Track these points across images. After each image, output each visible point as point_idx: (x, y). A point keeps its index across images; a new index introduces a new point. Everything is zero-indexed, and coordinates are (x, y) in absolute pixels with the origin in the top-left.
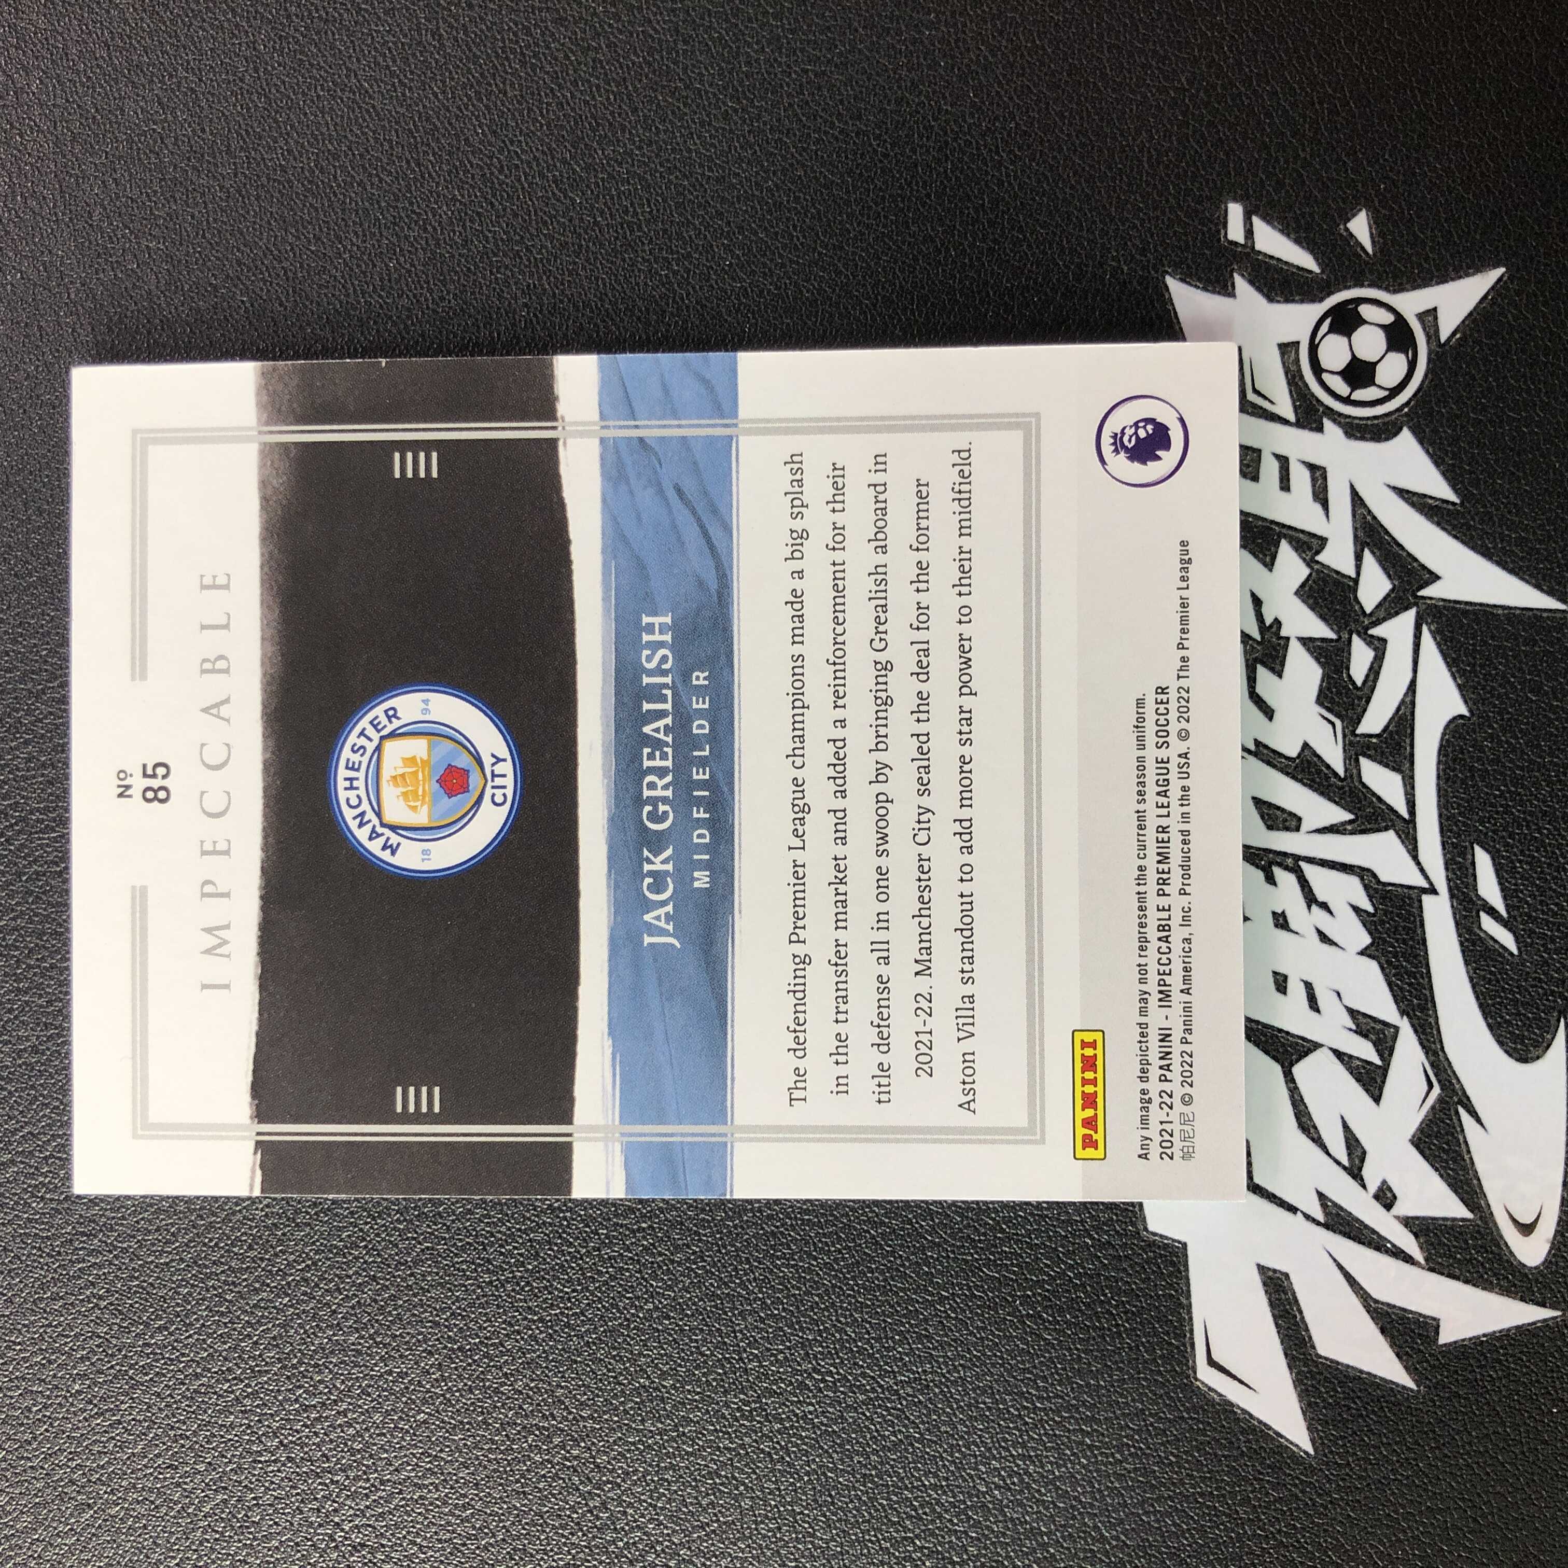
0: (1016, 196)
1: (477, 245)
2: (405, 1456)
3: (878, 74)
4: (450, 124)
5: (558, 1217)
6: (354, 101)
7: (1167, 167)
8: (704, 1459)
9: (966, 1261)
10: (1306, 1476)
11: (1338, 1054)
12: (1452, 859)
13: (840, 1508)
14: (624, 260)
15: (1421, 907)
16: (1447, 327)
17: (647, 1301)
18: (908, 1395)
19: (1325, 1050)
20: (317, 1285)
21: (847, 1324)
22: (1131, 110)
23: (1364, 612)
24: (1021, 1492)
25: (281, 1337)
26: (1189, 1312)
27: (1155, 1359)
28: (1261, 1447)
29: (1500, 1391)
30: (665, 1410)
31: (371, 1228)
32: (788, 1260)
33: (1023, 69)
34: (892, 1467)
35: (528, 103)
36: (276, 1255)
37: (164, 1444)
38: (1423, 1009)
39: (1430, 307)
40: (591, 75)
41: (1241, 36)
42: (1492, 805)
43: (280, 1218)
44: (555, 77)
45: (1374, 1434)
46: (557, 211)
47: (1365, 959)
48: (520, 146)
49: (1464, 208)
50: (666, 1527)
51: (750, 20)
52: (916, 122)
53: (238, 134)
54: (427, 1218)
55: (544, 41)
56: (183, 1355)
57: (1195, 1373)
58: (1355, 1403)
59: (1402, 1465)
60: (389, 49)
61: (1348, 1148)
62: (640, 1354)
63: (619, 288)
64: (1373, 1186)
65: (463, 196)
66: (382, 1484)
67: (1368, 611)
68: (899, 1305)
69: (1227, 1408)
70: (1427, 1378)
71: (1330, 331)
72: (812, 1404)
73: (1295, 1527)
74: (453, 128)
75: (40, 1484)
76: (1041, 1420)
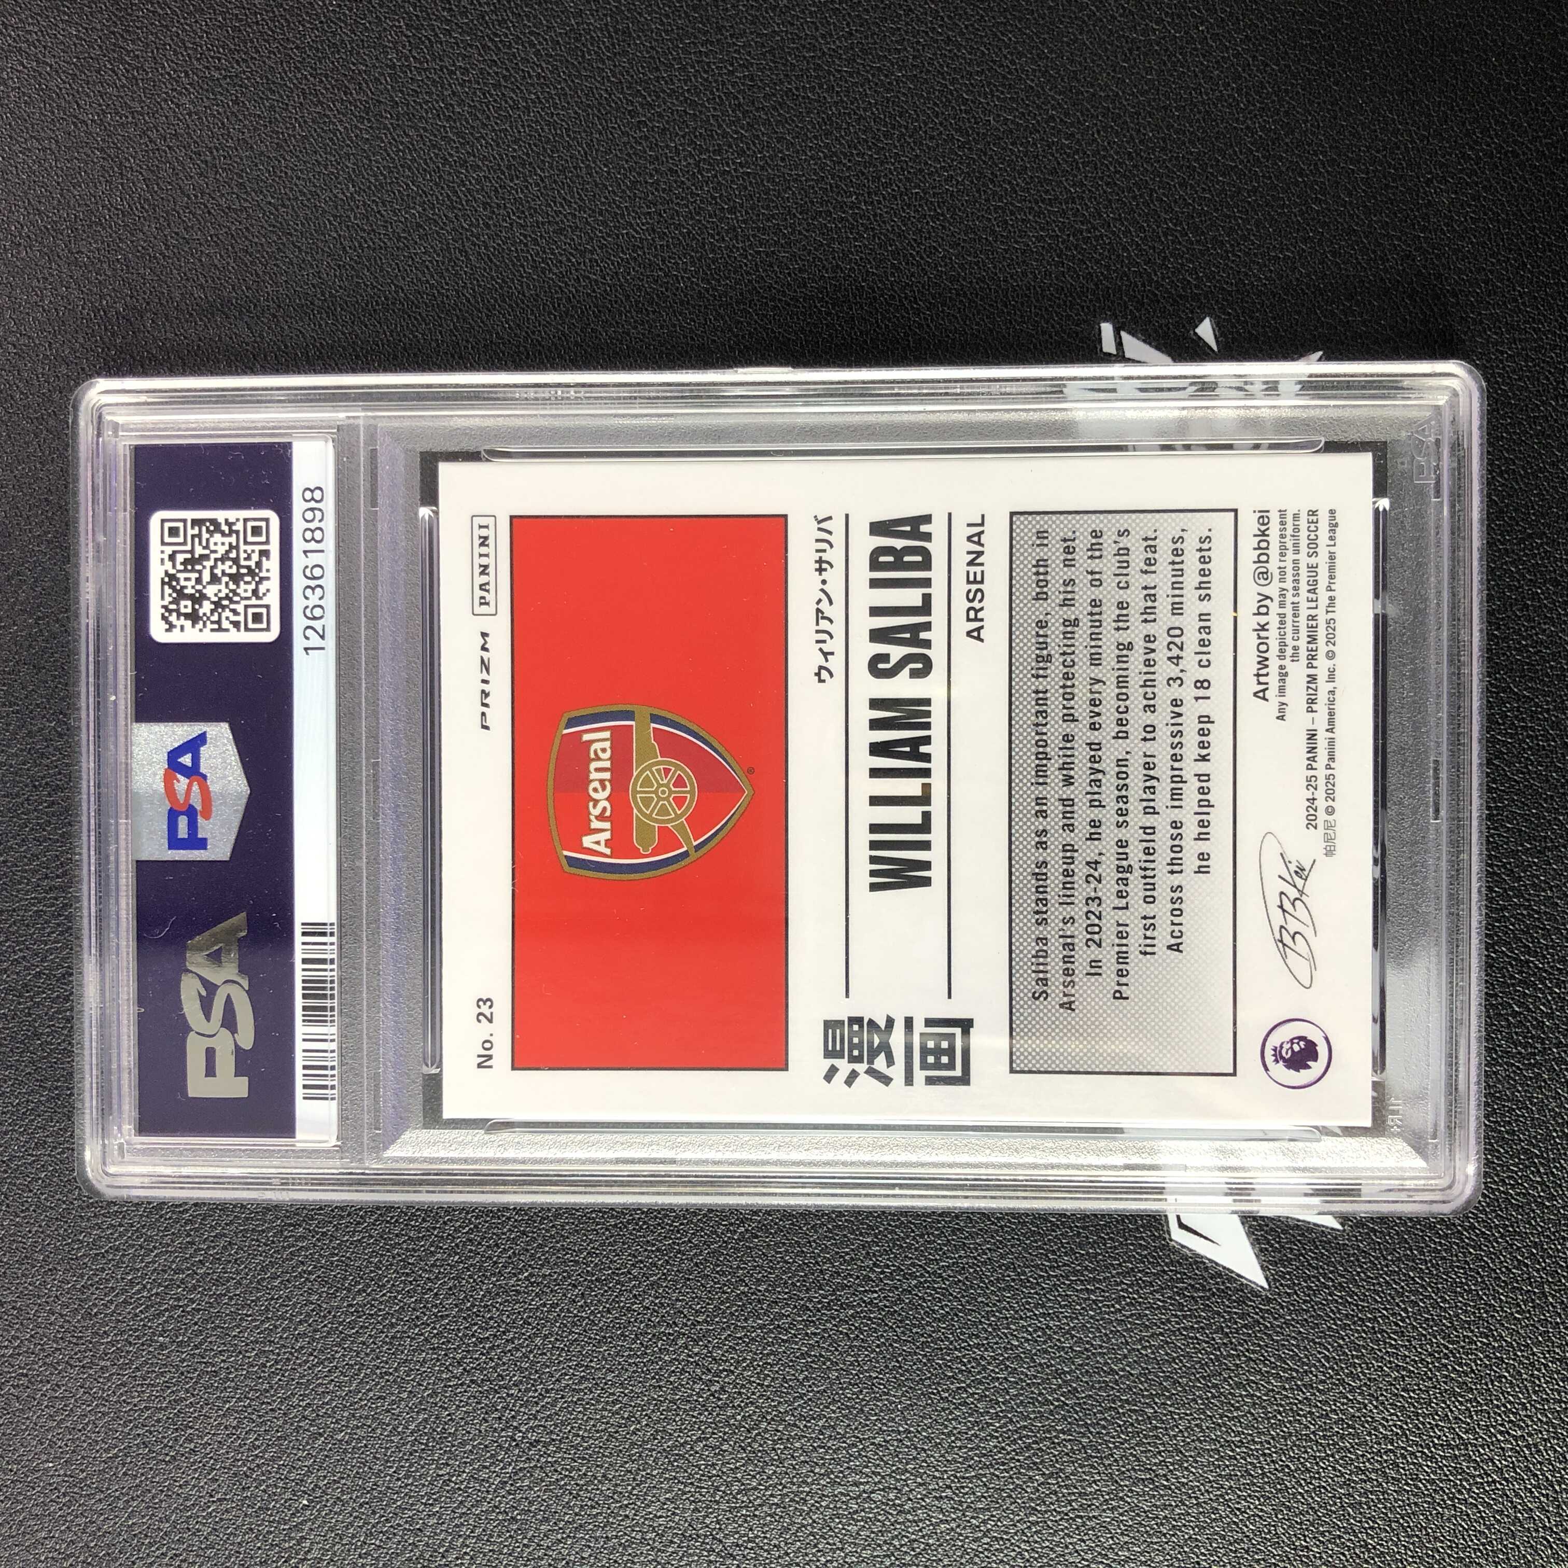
0: (934, 335)
2: (563, 1368)
3: (815, 249)
4: (482, 322)
7: (1050, 300)
8: (796, 1343)
10: (1264, 1305)
13: (907, 1370)
17: (739, 1226)
18: (949, 1276)
20: (480, 1243)
21: (896, 1226)
22: (1017, 257)
24: (1045, 1342)
25: (456, 1287)
27: (1138, 1229)
28: (1227, 1287)
30: (762, 1309)
33: (929, 233)
34: (943, 1334)
36: (445, 1223)
41: (1097, 189)
45: (1313, 1267)
49: (1285, 307)
50: (773, 1400)
52: (850, 284)
55: (549, 249)
56: (380, 1310)
57: (1170, 1235)
58: (1295, 1245)
59: (1336, 1288)
60: (427, 267)
66: (547, 1391)
69: (1197, 1261)
70: (1349, 1220)
72: (876, 1292)
73: (1259, 1345)
74: (485, 325)
75: (281, 1422)
76: (1055, 1285)
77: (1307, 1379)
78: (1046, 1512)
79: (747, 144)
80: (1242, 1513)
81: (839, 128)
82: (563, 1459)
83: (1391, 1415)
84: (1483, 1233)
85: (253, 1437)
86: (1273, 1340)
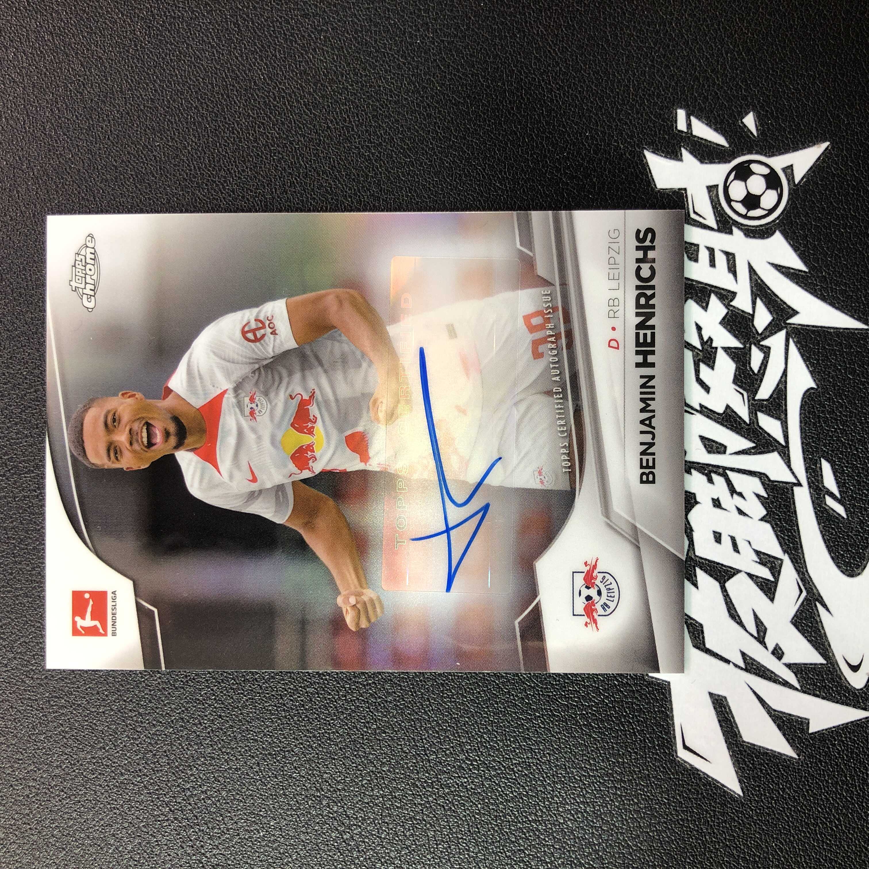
0: (561, 108)
1: (262, 141)
2: (240, 814)
3: (482, 42)
4: (246, 74)
5: (322, 679)
6: (191, 61)
7: (643, 90)
8: (407, 810)
9: (549, 696)
10: (739, 808)
11: (750, 576)
12: (809, 467)
13: (484, 835)
14: (345, 148)
15: (793, 493)
16: (798, 175)
17: (373, 724)
18: (518, 770)
19: (743, 573)
20: (188, 721)
22: (623, 60)
23: (757, 332)
24: (583, 822)
25: (169, 750)
26: (672, 719)
27: (654, 747)
28: (714, 793)
29: (843, 757)
30: (385, 784)
31: (218, 688)
32: (450, 698)
33: (563, 38)
34: (511, 811)
35: (288, 61)
36: (165, 705)
37: (105, 813)
38: (796, 549)
39: (789, 164)
40: (324, 46)
41: (682, 18)
42: (830, 436)
43: (167, 685)
44: (303, 47)
45: (776, 784)
46: (307, 121)
47: (763, 523)
48: (285, 85)
49: (806, 110)
50: (387, 849)
51: (411, 13)
52: (504, 68)
53: (127, 81)
54: (249, 681)
55: (297, 27)
56: (114, 763)
57: (676, 753)
58: (765, 767)
59: (791, 800)
60: (210, 33)
61: (757, 626)
62: (370, 753)
63: (343, 163)
64: (771, 647)
65: (254, 114)
66: (228, 830)
67: (760, 332)
68: (513, 721)
69: (694, 772)
70: (803, 752)
71: (735, 178)
72: (466, 778)
73: (734, 836)
74: (248, 76)
75: (35, 838)
76: (593, 782)
85: (15, 846)
86: (743, 833)
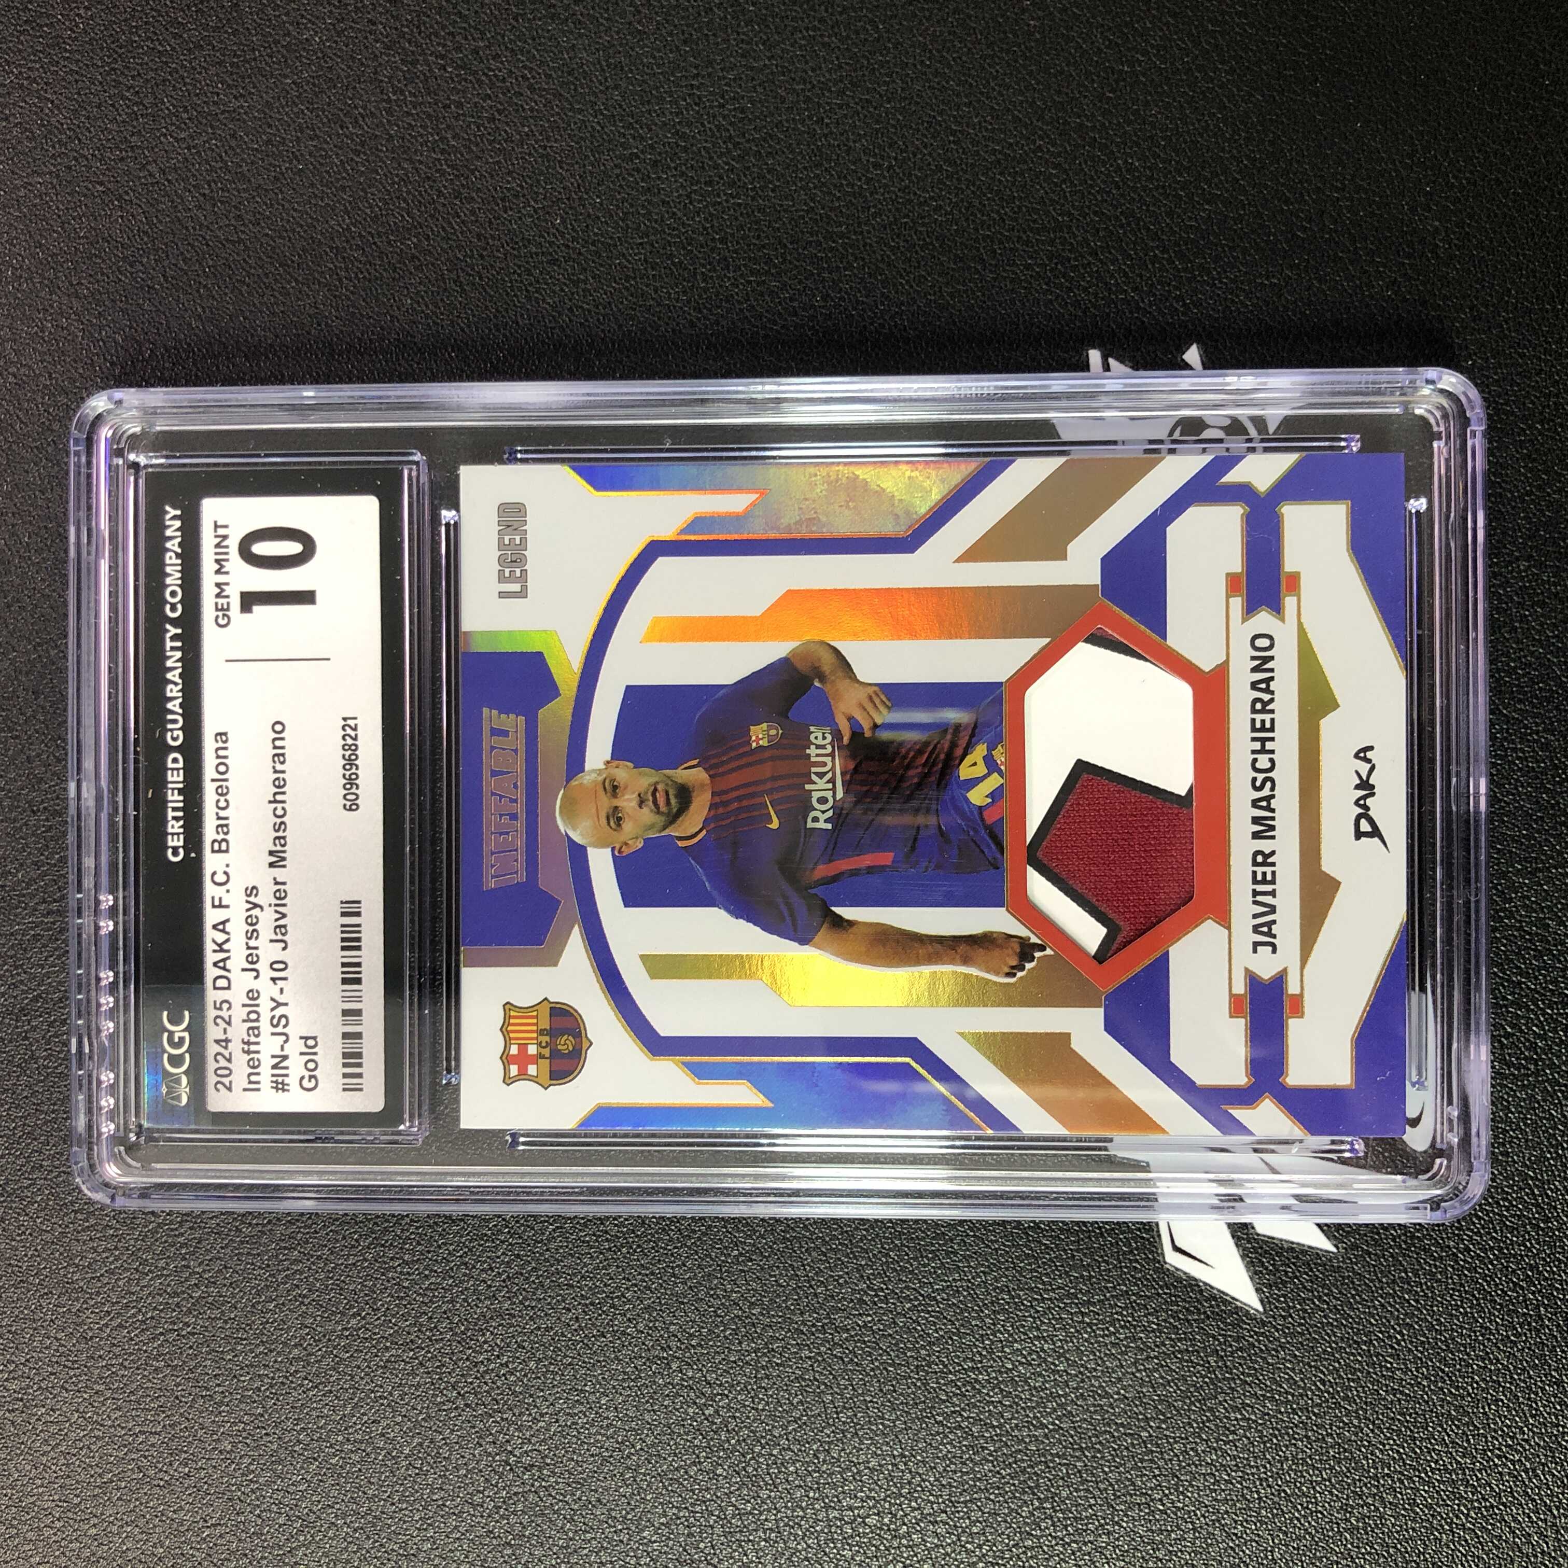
2: (558, 1392)
3: (806, 279)
8: (791, 1367)
10: (1259, 1328)
13: (901, 1394)
16: (1273, 423)
17: (733, 1250)
18: (943, 1299)
20: (474, 1267)
21: (890, 1249)
22: (1006, 285)
24: (1039, 1365)
25: (450, 1311)
27: (1131, 1252)
28: (1221, 1310)
30: (756, 1332)
33: (919, 262)
34: (938, 1357)
36: (439, 1247)
37: (368, 1404)
41: (1084, 218)
45: (1308, 1290)
50: (767, 1425)
52: (840, 313)
56: (375, 1334)
57: (1163, 1258)
58: (1290, 1267)
59: (1331, 1311)
60: (422, 297)
62: (732, 1291)
66: (542, 1415)
69: (1192, 1284)
70: (1343, 1242)
72: (870, 1315)
73: (1255, 1369)
75: (275, 1447)
76: (1049, 1308)
77: (1302, 1402)
78: (1042, 1536)
79: (738, 175)
80: (1238, 1538)
81: (829, 160)
82: (557, 1483)
83: (1389, 1439)
84: (1479, 1255)
85: (246, 1460)
86: (1268, 1363)
